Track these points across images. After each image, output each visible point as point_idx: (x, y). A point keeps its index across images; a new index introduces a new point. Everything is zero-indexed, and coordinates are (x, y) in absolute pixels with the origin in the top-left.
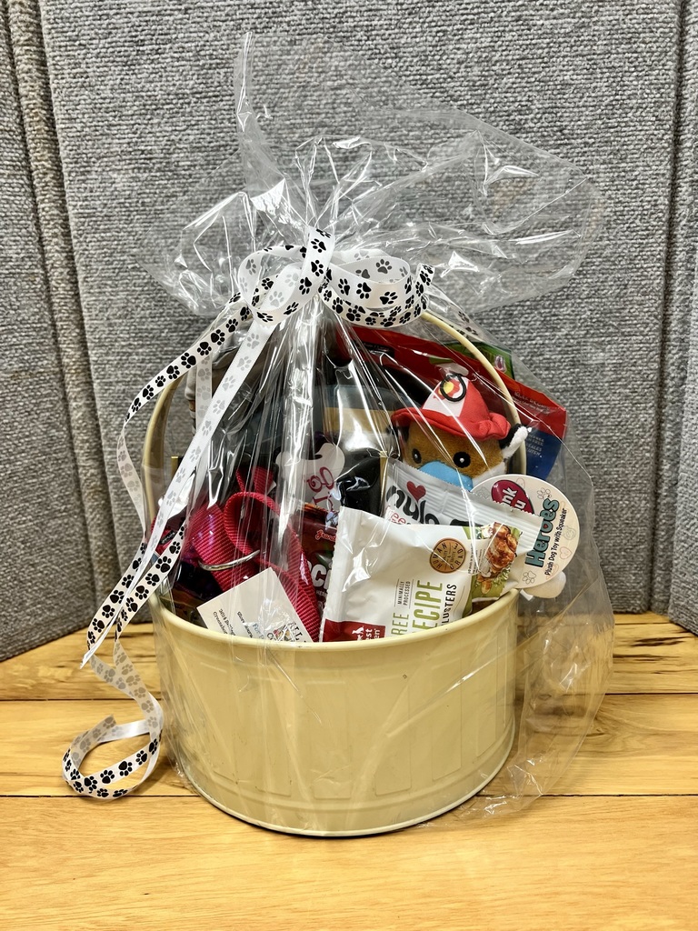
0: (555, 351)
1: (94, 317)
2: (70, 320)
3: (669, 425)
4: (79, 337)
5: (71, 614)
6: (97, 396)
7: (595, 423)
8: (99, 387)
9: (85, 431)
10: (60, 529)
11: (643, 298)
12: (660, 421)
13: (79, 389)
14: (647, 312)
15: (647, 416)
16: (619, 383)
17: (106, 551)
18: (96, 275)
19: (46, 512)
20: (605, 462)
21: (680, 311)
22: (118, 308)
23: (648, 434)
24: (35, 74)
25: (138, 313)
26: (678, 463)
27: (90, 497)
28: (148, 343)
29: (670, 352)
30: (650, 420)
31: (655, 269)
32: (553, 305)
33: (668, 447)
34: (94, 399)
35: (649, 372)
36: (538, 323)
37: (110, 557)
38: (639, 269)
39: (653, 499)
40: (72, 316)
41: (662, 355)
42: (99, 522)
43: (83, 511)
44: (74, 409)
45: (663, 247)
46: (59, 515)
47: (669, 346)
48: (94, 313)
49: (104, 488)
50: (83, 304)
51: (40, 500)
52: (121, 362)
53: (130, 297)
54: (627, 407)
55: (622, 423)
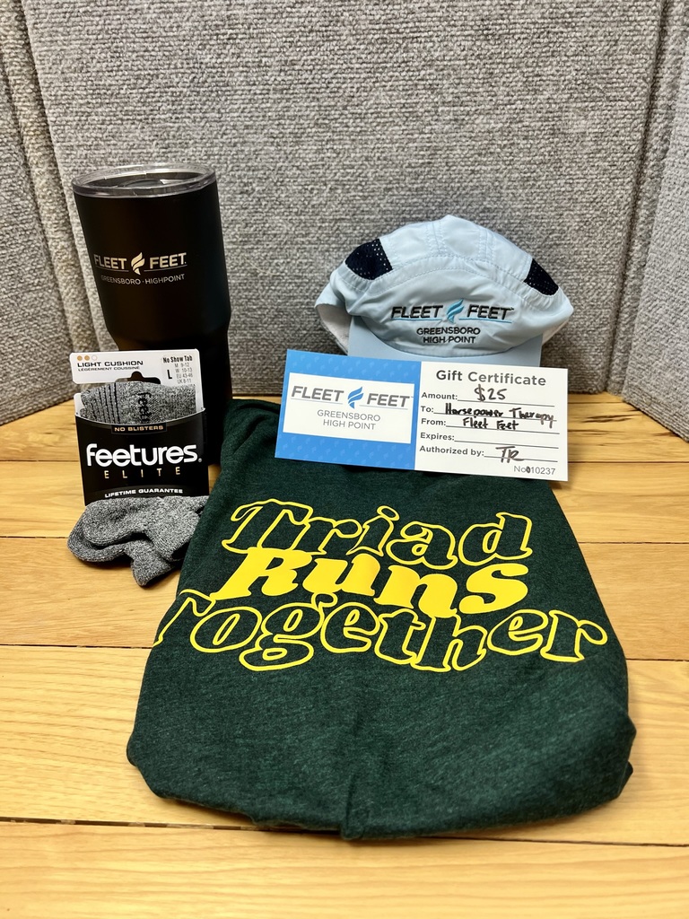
0: (535, 117)
1: (47, 71)
2: (23, 74)
3: (645, 203)
4: (34, 94)
5: (55, 386)
6: (59, 161)
7: (570, 199)
8: (60, 152)
9: (51, 200)
10: (36, 303)
11: (633, 57)
12: (636, 198)
13: (40, 153)
14: (636, 73)
15: (624, 193)
16: (598, 155)
17: (84, 326)
18: (46, 20)
19: (20, 285)
20: (577, 242)
21: (671, 73)
22: (72, 59)
23: (622, 212)
25: (94, 67)
26: (649, 243)
27: (62, 271)
28: (107, 101)
29: (655, 121)
30: (625, 196)
31: (649, 22)
32: (537, 63)
33: (642, 226)
34: (56, 165)
35: (630, 143)
36: (520, 84)
37: (88, 332)
38: (632, 22)
39: (621, 281)
40: (25, 69)
41: (647, 124)
42: (74, 296)
43: (57, 285)
44: (37, 175)
46: (33, 289)
47: (655, 114)
48: (47, 66)
49: (76, 262)
50: (35, 55)
51: (12, 273)
52: (80, 124)
53: (84, 47)
54: (603, 182)
55: (597, 200)
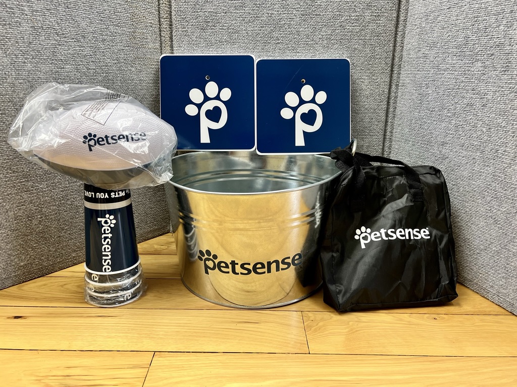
5: (162, 228)
11: (378, 123)
14: (379, 128)
21: (390, 128)
24: (168, 29)
29: (386, 143)
31: (382, 113)
38: (377, 113)
45: (386, 106)
47: (386, 140)
